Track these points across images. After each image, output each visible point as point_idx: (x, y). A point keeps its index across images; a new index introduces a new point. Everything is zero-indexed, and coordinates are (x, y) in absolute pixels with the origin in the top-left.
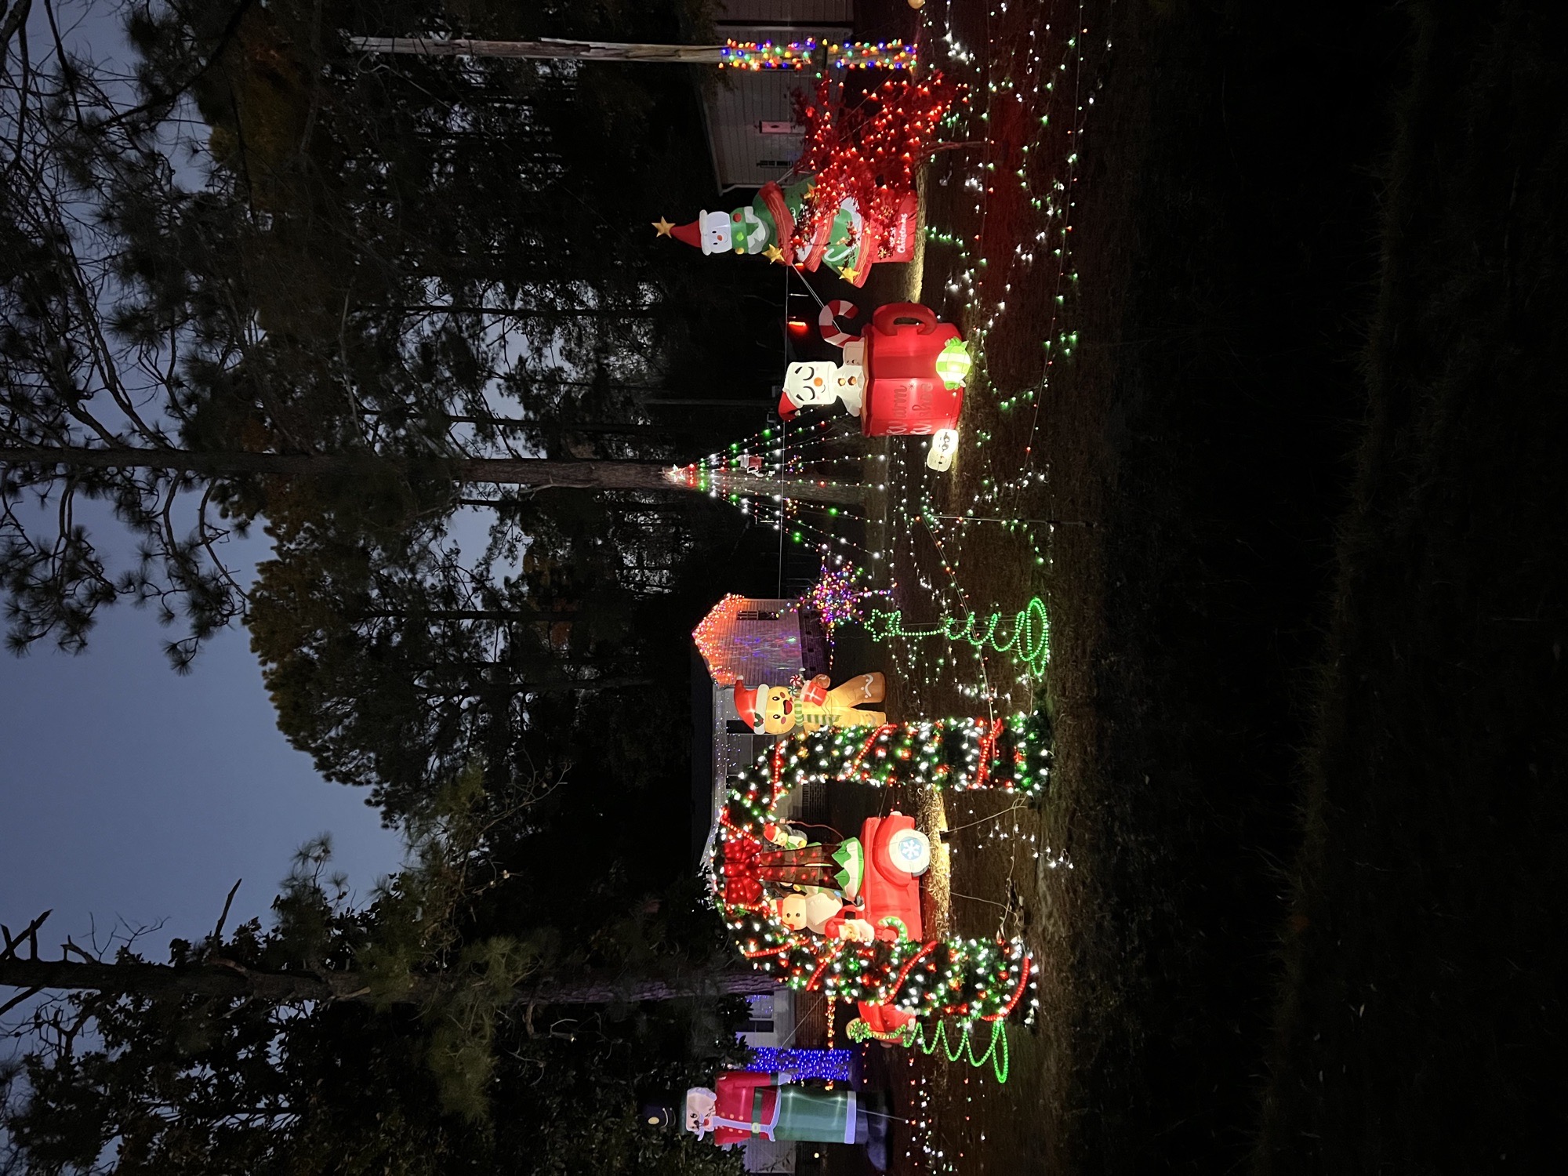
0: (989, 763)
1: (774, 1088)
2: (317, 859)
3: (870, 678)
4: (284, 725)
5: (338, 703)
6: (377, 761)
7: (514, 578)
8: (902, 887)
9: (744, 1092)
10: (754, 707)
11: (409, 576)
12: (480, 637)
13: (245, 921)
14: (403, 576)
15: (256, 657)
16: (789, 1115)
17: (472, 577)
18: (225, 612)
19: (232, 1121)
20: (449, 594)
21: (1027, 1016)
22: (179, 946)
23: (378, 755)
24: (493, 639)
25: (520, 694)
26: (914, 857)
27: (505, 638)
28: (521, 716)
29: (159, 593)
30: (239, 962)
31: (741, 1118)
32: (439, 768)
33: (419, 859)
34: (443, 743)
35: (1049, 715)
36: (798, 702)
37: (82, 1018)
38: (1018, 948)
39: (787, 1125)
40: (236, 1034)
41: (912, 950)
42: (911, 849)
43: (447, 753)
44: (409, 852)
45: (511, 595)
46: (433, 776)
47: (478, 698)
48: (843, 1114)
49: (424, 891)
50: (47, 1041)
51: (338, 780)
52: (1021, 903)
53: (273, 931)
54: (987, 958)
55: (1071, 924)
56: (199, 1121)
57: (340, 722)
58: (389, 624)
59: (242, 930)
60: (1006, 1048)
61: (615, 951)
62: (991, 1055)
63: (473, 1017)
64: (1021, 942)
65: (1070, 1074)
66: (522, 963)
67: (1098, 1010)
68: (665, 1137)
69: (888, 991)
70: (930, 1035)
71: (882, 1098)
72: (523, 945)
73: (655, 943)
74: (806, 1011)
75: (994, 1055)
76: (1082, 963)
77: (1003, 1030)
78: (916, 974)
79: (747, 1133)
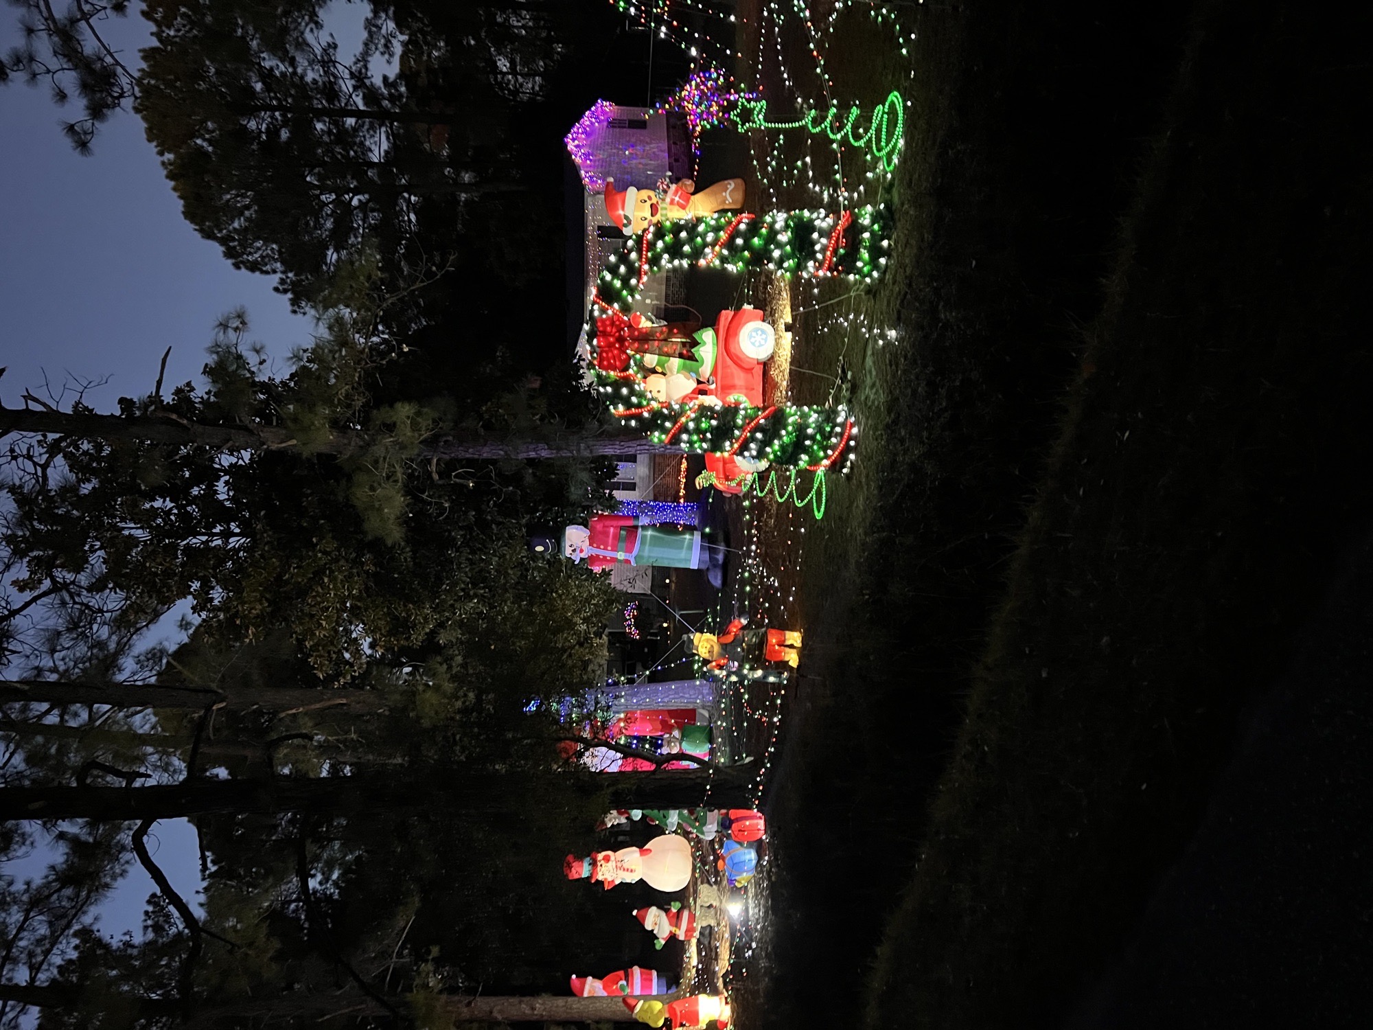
0: (835, 252)
1: (636, 527)
2: (236, 329)
3: (731, 185)
4: (189, 214)
5: (237, 196)
6: (280, 252)
7: (392, 77)
8: (749, 370)
9: (612, 530)
10: (623, 209)
11: (290, 70)
12: (364, 136)
13: (181, 384)
14: (284, 69)
15: (152, 147)
16: (647, 547)
17: (351, 73)
18: (116, 94)
19: (195, 541)
20: (330, 90)
21: (844, 467)
22: (125, 403)
23: (280, 248)
24: (377, 139)
25: (406, 195)
26: (761, 345)
27: (388, 138)
28: (408, 216)
29: (48, 71)
30: (181, 415)
31: (609, 548)
32: (337, 261)
33: (327, 330)
34: (339, 237)
35: (894, 208)
36: (664, 205)
37: (52, 456)
38: (843, 414)
39: (646, 553)
40: (187, 476)
41: (755, 413)
42: (758, 338)
43: (344, 248)
44: (317, 324)
45: (390, 94)
46: (332, 268)
47: (367, 196)
48: (690, 547)
49: (334, 358)
50: (24, 470)
51: (247, 268)
52: (849, 377)
53: (206, 393)
54: (817, 421)
55: (891, 392)
56: (167, 541)
57: (242, 214)
58: (277, 119)
59: (178, 391)
60: (824, 493)
61: (504, 420)
62: (812, 498)
63: (386, 466)
64: (846, 409)
65: (875, 509)
66: (425, 424)
67: (904, 459)
68: (548, 562)
69: (732, 445)
70: (764, 482)
71: (721, 537)
72: (425, 410)
73: (537, 414)
74: (662, 471)
75: (814, 498)
76: (895, 422)
77: (823, 478)
78: (756, 432)
79: (614, 560)
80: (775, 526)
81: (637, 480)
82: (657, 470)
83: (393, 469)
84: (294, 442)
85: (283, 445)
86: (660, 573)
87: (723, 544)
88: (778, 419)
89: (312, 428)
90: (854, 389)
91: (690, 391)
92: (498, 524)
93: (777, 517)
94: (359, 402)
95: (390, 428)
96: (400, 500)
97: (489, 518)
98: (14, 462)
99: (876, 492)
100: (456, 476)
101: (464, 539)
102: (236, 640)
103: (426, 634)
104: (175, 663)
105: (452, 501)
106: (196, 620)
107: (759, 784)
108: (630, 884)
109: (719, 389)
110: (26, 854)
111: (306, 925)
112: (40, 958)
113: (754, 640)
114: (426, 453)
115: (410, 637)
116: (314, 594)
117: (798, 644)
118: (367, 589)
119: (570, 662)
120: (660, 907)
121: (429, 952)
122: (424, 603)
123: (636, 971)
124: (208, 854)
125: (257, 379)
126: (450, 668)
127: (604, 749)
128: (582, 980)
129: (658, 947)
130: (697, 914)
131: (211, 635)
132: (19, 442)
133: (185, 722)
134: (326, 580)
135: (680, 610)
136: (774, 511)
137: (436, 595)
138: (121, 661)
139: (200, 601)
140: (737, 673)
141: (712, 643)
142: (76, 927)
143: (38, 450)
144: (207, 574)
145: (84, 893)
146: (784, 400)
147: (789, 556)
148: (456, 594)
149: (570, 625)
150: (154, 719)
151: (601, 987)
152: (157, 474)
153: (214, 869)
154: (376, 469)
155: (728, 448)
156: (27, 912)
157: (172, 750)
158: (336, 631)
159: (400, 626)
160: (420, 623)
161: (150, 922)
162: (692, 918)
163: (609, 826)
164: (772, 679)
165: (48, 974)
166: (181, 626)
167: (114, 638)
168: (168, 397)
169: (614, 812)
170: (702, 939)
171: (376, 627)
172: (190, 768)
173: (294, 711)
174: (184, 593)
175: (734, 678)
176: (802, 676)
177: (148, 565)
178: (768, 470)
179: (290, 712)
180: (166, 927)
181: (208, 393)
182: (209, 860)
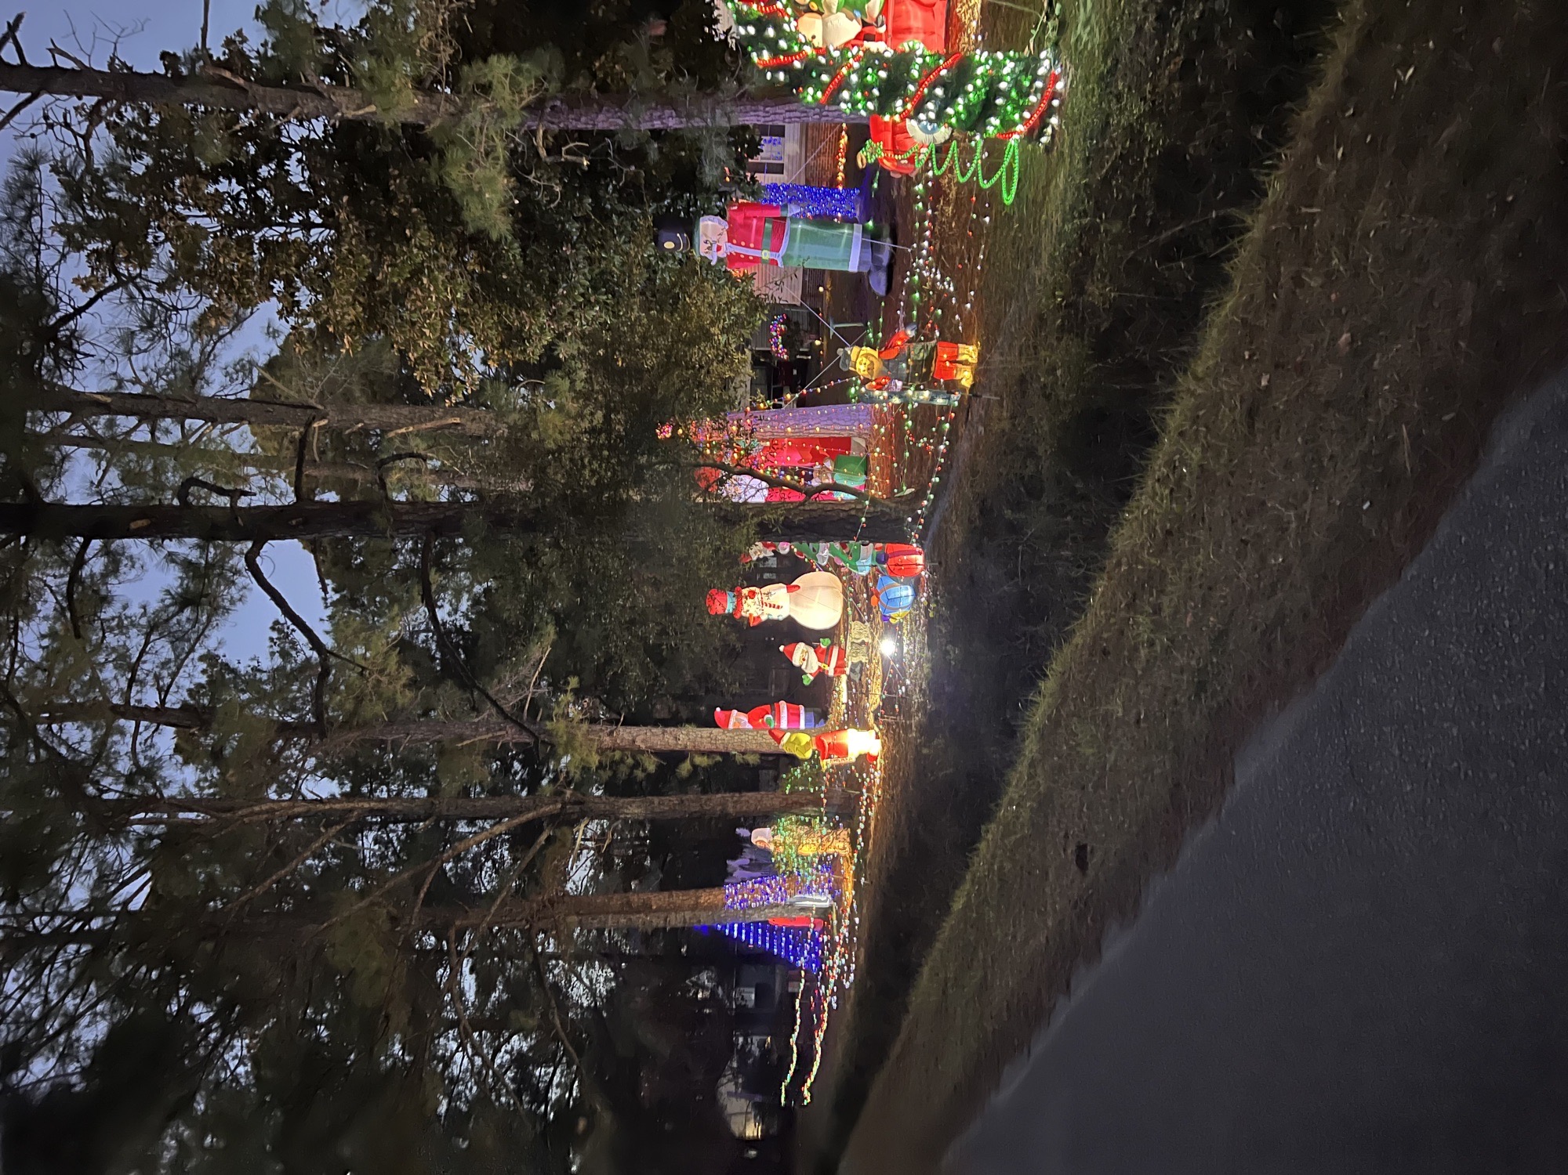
1: (784, 219)
8: (928, 8)
9: (755, 222)
13: (231, 33)
16: (797, 245)
19: (272, 233)
21: (1044, 134)
22: (168, 58)
30: (235, 74)
31: (752, 245)
37: (93, 124)
38: (1047, 63)
39: (796, 253)
40: (252, 152)
41: (935, 62)
48: (848, 244)
50: (64, 142)
54: (1013, 72)
55: (1109, 30)
56: (239, 232)
59: (229, 43)
60: (1017, 169)
61: (621, 79)
62: (1001, 176)
63: (484, 139)
64: (1051, 56)
65: (1078, 188)
66: (526, 85)
67: (1119, 122)
68: (680, 262)
69: (905, 104)
70: (943, 155)
71: (886, 231)
72: (526, 66)
73: (662, 71)
74: (815, 148)
75: (1004, 177)
76: (1112, 71)
77: (1017, 151)
78: (934, 88)
79: (757, 260)
80: (954, 215)
81: (785, 161)
82: (809, 146)
83: (491, 143)
84: (372, 108)
85: (361, 112)
86: (813, 278)
87: (888, 240)
88: (963, 71)
89: (393, 89)
90: (1062, 27)
91: (853, 36)
92: (620, 214)
93: (956, 203)
94: (445, 54)
95: (486, 89)
96: (503, 182)
97: (609, 206)
98: (50, 131)
99: (1080, 166)
100: (568, 152)
101: (581, 233)
102: (331, 352)
103: (544, 346)
104: (267, 375)
105: (564, 185)
106: (285, 327)
107: (919, 516)
108: (778, 621)
109: (890, 33)
110: (138, 578)
111: (438, 655)
112: (167, 681)
113: (921, 355)
114: (529, 123)
115: (525, 350)
116: (413, 297)
117: (974, 359)
118: (473, 292)
119: (708, 380)
120: (808, 644)
121: (567, 683)
122: (538, 311)
123: (783, 705)
124: (328, 581)
125: (320, 26)
126: (573, 382)
127: (746, 479)
128: (727, 713)
129: (806, 682)
130: (848, 651)
131: (303, 344)
132: (53, 106)
133: (286, 442)
134: (425, 281)
135: (835, 323)
136: (952, 195)
137: (551, 301)
138: (207, 374)
139: (286, 304)
140: (900, 395)
141: (872, 358)
142: (200, 651)
143: (74, 119)
144: (289, 272)
145: (204, 618)
146: (973, 47)
147: (969, 252)
148: (574, 300)
149: (708, 336)
150: (253, 439)
151: (746, 720)
152: (216, 150)
153: (337, 597)
154: (473, 143)
155: (899, 110)
156: (148, 636)
157: (275, 471)
158: (442, 342)
159: (513, 337)
160: (536, 333)
161: (276, 649)
162: (842, 654)
163: (754, 558)
164: (940, 401)
165: (178, 696)
166: (268, 333)
167: (197, 346)
168: (218, 52)
169: (760, 544)
170: (852, 676)
171: (487, 337)
172: (297, 492)
173: (403, 430)
174: (268, 293)
175: (896, 400)
176: (976, 396)
177: (221, 260)
178: (948, 142)
179: (400, 431)
180: (293, 653)
181: (264, 45)
182: (329, 589)
